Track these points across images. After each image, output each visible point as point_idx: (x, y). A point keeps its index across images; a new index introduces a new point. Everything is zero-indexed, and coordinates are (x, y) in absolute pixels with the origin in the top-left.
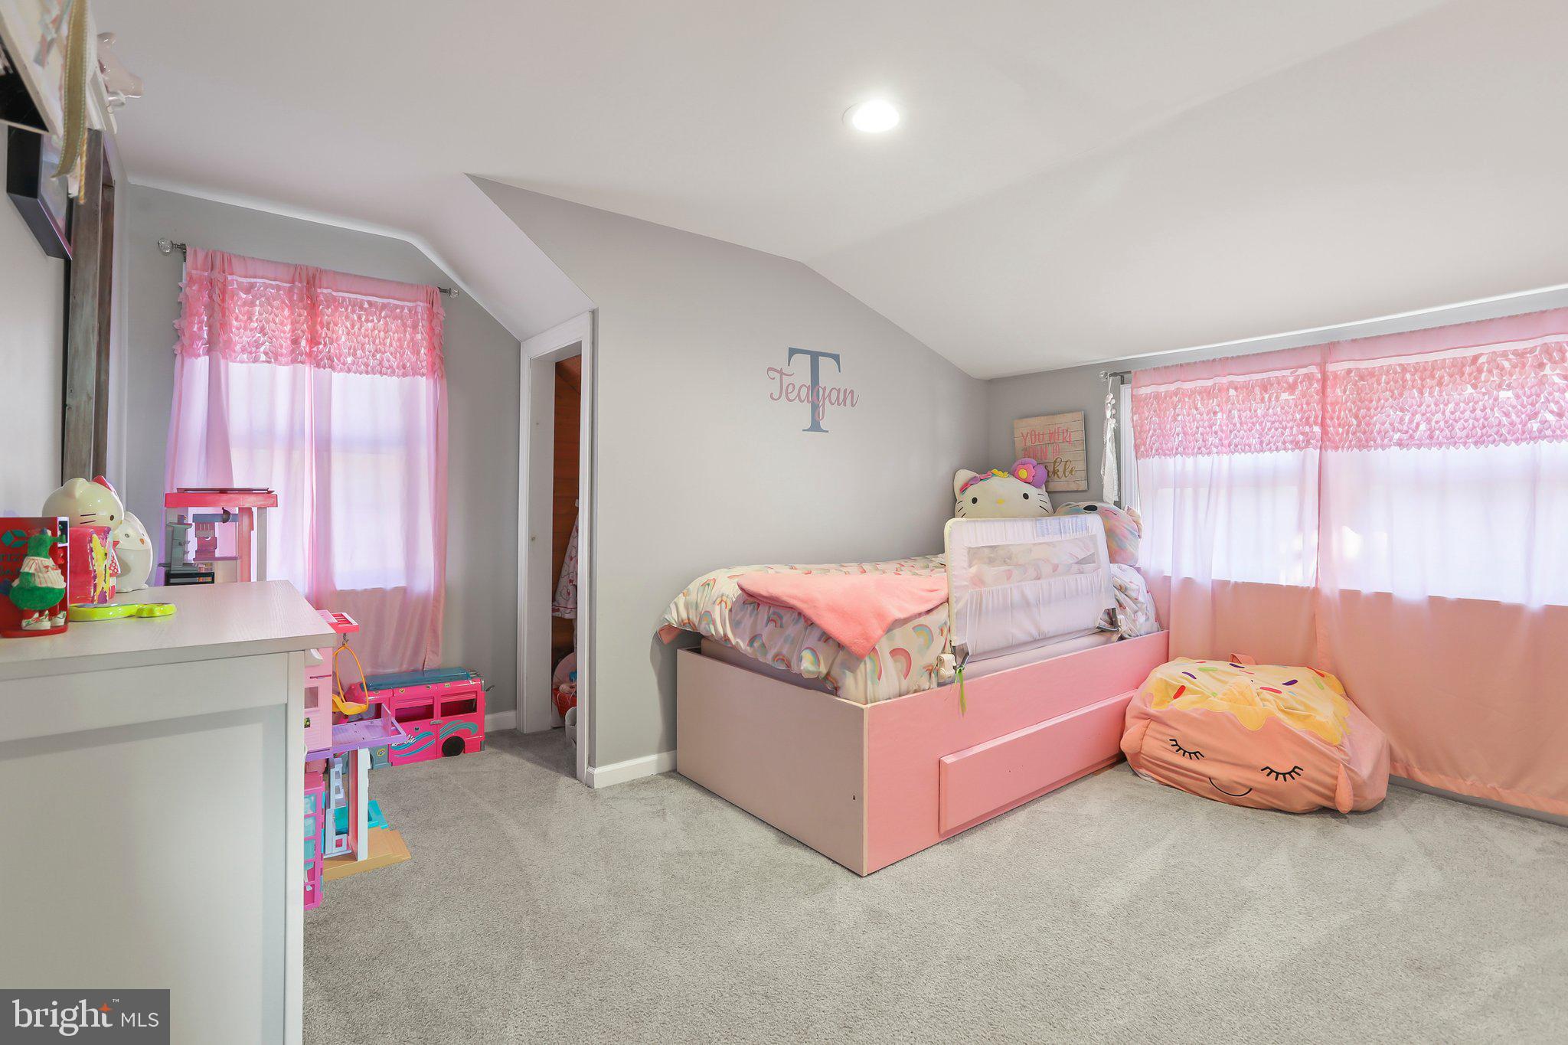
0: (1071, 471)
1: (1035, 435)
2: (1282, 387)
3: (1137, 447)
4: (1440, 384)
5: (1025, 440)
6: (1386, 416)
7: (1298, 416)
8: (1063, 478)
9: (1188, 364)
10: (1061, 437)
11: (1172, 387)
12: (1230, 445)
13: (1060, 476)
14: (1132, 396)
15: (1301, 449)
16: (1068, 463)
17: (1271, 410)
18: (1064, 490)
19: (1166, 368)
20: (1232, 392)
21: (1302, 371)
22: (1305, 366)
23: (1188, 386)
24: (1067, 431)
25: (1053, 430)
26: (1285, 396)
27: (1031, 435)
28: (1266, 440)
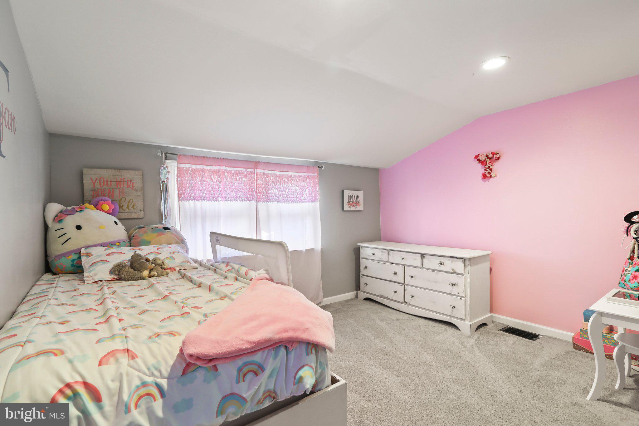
0: (133, 206)
1: (104, 181)
2: (243, 175)
3: (179, 196)
4: (285, 182)
5: (94, 184)
6: (273, 191)
7: (248, 188)
8: (127, 210)
9: (207, 157)
10: (126, 185)
11: (199, 167)
12: (226, 198)
13: (124, 209)
14: (178, 168)
15: (249, 201)
16: (131, 201)
17: (240, 184)
18: (128, 218)
19: (197, 157)
20: (226, 174)
21: (249, 170)
22: (250, 168)
23: (206, 167)
24: (131, 181)
25: (119, 179)
26: (244, 179)
27: (100, 181)
28: (238, 196)
